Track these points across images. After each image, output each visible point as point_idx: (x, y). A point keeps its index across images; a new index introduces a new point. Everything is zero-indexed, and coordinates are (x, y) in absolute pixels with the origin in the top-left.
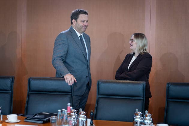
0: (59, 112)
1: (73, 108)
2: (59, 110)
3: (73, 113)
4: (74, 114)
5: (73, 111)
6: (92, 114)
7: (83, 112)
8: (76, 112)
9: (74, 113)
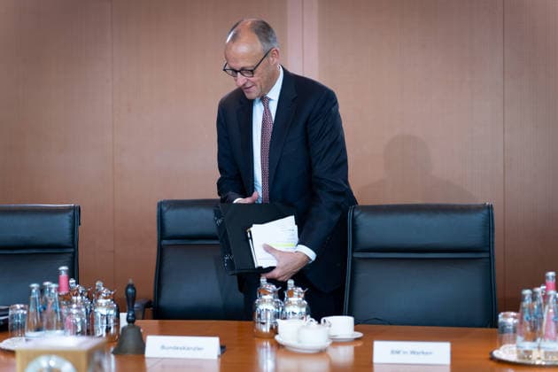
0: (34, 291)
1: (77, 283)
2: (34, 285)
3: (76, 295)
4: (79, 298)
5: (78, 290)
6: (130, 290)
7: (105, 292)
8: (86, 294)
9: (82, 295)
